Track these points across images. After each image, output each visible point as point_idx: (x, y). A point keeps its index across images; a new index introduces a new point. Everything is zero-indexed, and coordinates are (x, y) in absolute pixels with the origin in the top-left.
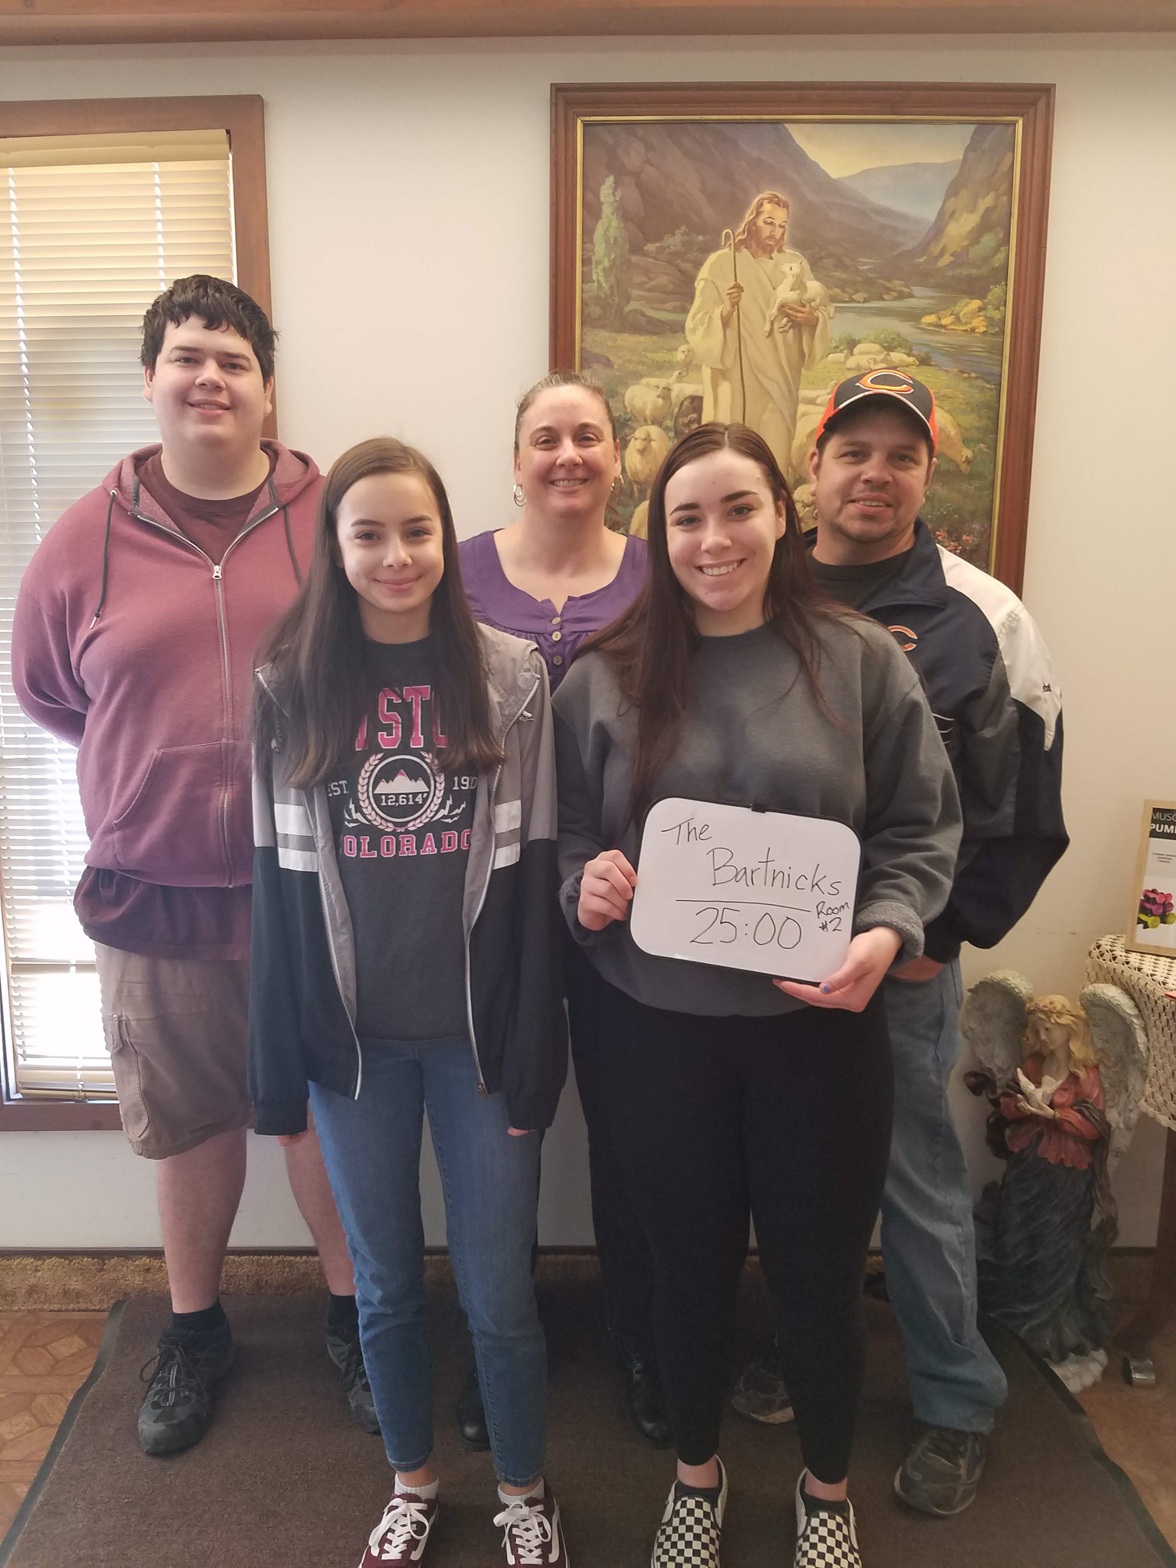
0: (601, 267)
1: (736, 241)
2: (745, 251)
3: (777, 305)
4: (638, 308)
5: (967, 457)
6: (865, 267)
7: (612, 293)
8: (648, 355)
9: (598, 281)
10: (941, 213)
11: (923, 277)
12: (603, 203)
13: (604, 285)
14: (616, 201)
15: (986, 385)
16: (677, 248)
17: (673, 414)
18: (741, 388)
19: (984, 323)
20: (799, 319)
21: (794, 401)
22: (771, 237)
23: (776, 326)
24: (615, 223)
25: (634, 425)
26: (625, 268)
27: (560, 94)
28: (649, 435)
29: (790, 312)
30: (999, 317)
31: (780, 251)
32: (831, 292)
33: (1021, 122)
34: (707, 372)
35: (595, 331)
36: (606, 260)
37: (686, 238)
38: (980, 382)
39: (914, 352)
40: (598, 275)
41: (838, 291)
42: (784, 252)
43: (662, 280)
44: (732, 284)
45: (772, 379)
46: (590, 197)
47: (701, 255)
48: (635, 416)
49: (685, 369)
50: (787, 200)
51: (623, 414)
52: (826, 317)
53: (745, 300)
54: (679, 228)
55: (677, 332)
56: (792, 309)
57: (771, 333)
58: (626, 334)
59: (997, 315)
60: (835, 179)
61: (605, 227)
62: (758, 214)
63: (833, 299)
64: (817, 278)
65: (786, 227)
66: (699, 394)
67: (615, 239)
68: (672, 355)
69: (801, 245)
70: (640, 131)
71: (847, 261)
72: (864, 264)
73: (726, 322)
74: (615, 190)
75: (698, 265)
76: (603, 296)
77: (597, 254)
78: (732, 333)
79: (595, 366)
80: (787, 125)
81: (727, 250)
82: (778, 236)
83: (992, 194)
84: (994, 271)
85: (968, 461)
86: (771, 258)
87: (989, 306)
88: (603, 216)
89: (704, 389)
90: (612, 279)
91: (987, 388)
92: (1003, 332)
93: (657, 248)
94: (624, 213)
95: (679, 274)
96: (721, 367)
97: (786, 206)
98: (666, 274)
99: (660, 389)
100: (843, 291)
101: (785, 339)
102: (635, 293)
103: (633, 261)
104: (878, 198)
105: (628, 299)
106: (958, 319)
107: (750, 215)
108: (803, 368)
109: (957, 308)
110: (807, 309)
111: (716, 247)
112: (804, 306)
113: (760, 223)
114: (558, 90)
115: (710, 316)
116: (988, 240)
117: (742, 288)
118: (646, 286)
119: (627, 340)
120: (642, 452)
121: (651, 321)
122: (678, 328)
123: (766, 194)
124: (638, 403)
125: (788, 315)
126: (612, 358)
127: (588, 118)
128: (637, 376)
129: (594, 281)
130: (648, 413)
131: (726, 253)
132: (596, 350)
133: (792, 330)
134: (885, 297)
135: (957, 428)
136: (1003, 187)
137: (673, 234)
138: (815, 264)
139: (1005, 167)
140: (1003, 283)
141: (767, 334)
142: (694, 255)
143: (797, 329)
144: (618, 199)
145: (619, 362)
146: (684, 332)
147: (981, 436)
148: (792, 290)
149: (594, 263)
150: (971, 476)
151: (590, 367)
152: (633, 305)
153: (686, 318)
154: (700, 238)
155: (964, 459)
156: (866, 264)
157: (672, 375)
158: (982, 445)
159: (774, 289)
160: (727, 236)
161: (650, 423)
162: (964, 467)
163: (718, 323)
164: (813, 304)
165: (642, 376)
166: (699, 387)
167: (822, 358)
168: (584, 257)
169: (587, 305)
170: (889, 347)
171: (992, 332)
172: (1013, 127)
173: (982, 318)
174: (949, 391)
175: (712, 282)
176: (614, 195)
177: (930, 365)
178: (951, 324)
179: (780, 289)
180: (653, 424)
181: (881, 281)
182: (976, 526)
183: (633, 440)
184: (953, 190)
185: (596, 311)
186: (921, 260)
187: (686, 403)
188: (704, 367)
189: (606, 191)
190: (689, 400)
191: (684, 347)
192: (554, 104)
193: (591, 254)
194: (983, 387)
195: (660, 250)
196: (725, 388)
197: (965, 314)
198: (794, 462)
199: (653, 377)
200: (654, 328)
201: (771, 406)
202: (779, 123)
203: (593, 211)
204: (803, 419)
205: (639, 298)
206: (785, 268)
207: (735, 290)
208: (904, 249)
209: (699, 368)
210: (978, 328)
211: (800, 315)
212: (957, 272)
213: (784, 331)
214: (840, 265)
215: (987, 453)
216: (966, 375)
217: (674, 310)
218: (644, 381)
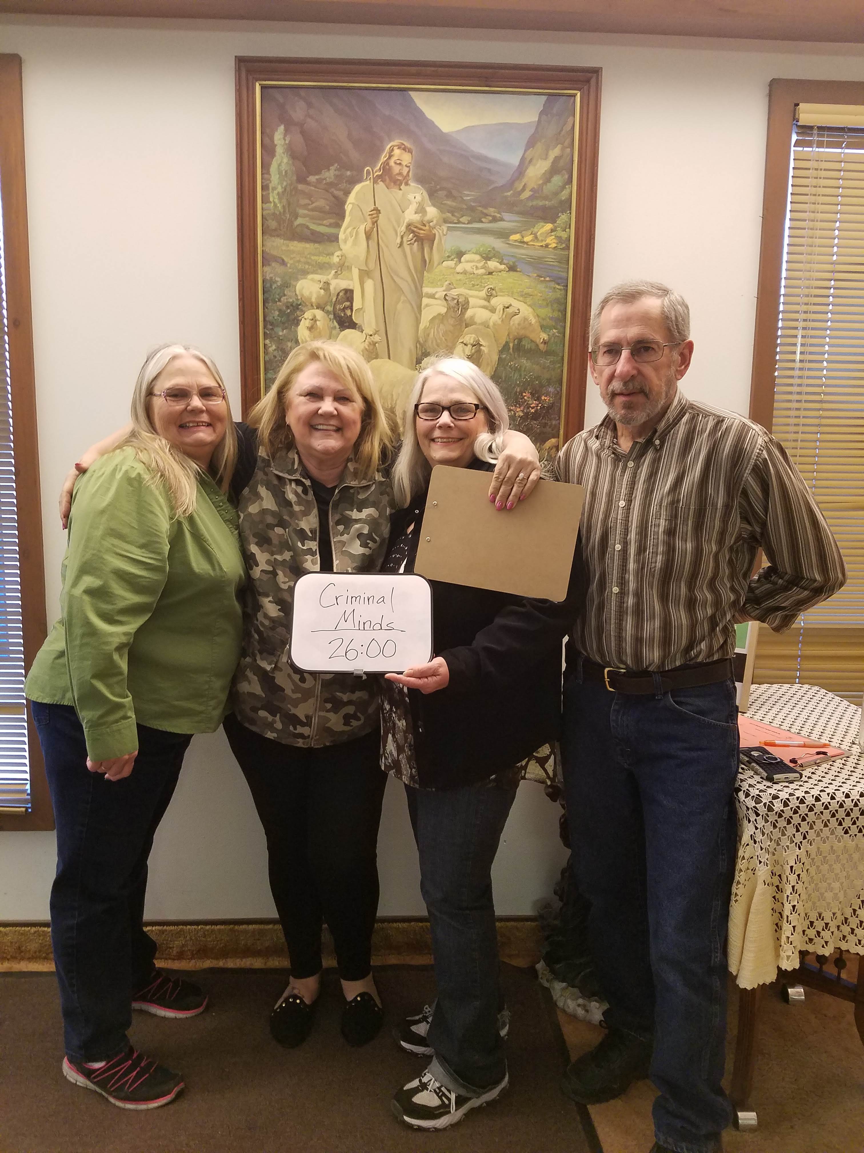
0: (276, 192)
1: (375, 176)
2: (381, 183)
3: (405, 224)
4: (304, 223)
5: (544, 339)
6: (469, 198)
7: (284, 211)
8: (313, 258)
9: (274, 202)
10: (523, 159)
11: (511, 206)
12: (276, 145)
13: (278, 205)
14: (286, 144)
15: (557, 286)
16: (331, 180)
17: (332, 301)
18: (381, 285)
19: (555, 241)
20: (421, 235)
21: (420, 296)
22: (400, 174)
23: (405, 239)
24: (285, 160)
25: (304, 309)
26: (293, 193)
27: (242, 64)
28: (315, 317)
29: (415, 229)
30: (566, 236)
31: (407, 184)
32: (444, 216)
33: (579, 94)
34: (355, 272)
35: (273, 238)
36: (280, 187)
37: (337, 173)
38: (552, 284)
39: (505, 261)
40: (274, 198)
41: (449, 215)
42: (410, 185)
43: (320, 203)
44: (372, 208)
45: (402, 278)
46: (267, 140)
47: (348, 186)
48: (304, 302)
49: (340, 268)
50: (411, 147)
51: (295, 300)
52: (441, 234)
53: (382, 220)
54: (333, 165)
55: (333, 241)
56: (416, 227)
57: (401, 244)
58: (296, 242)
59: (564, 235)
60: (445, 134)
61: (279, 162)
62: (390, 157)
63: (445, 221)
64: (434, 205)
65: (411, 167)
66: (351, 288)
67: (286, 172)
68: (330, 258)
69: (421, 180)
70: (302, 93)
71: (455, 193)
72: (468, 195)
73: (368, 236)
74: (285, 135)
75: (347, 193)
76: (278, 213)
77: (272, 182)
78: (373, 244)
79: (274, 264)
80: (411, 93)
81: (368, 182)
82: (405, 173)
83: (559, 146)
84: (561, 202)
85: (545, 342)
86: (400, 189)
87: (558, 229)
88: (277, 154)
89: (354, 284)
90: (284, 201)
91: (558, 289)
92: (568, 248)
93: (317, 179)
94: (292, 153)
95: (333, 199)
96: (365, 268)
97: (410, 151)
98: (324, 199)
99: (322, 283)
100: (453, 215)
101: (411, 249)
102: (301, 211)
103: (299, 188)
104: (477, 147)
105: (296, 217)
106: (536, 237)
107: (384, 157)
108: (425, 272)
109: (535, 230)
110: (427, 228)
111: (360, 180)
112: (425, 226)
113: (392, 163)
114: (241, 61)
115: (357, 230)
116: (557, 180)
117: (379, 211)
118: (310, 207)
119: (296, 246)
120: (311, 329)
121: (314, 233)
122: (334, 239)
123: (396, 142)
124: (306, 293)
125: (413, 232)
126: (286, 259)
127: (264, 83)
128: (305, 273)
129: (270, 202)
130: (313, 300)
131: (367, 185)
132: (274, 252)
133: (416, 243)
134: (483, 220)
135: (537, 318)
136: (568, 142)
137: (329, 170)
138: (432, 194)
139: (568, 127)
140: (568, 212)
141: (398, 245)
142: (344, 185)
143: (420, 243)
144: (287, 142)
145: (291, 262)
146: (338, 242)
147: (554, 324)
148: (416, 213)
149: (270, 188)
150: (547, 353)
151: (269, 265)
152: (299, 221)
153: (340, 231)
154: (349, 173)
155: (542, 340)
156: (469, 195)
157: (330, 273)
158: (554, 330)
159: (403, 212)
160: (368, 172)
161: (315, 308)
162: (542, 346)
163: (363, 236)
164: (431, 224)
165: (308, 273)
166: (350, 282)
167: (439, 264)
168: (264, 184)
169: (267, 220)
170: (487, 258)
171: (561, 247)
172: (573, 98)
173: (553, 237)
174: (530, 291)
175: (358, 205)
176: (285, 140)
177: (516, 271)
178: (531, 241)
179: (407, 212)
180: (317, 308)
181: (480, 208)
182: (551, 389)
183: (303, 319)
184: (531, 143)
185: (273, 224)
186: (509, 194)
187: (341, 294)
188: (353, 267)
189: (279, 136)
190: (343, 292)
191: (338, 253)
192: (238, 71)
193: (268, 182)
194: (554, 288)
195: (319, 181)
196: (369, 284)
197: (541, 234)
198: (421, 340)
199: (315, 274)
200: (316, 238)
201: (403, 298)
202: (405, 91)
203: (269, 150)
204: (427, 309)
205: (305, 216)
206: (411, 197)
207: (375, 212)
208: (497, 185)
209: (349, 268)
210: (550, 244)
211: (422, 232)
212: (535, 203)
213: (410, 243)
214: (450, 195)
215: (558, 336)
216: (543, 279)
217: (330, 226)
218: (310, 276)
